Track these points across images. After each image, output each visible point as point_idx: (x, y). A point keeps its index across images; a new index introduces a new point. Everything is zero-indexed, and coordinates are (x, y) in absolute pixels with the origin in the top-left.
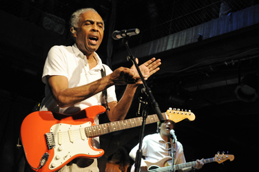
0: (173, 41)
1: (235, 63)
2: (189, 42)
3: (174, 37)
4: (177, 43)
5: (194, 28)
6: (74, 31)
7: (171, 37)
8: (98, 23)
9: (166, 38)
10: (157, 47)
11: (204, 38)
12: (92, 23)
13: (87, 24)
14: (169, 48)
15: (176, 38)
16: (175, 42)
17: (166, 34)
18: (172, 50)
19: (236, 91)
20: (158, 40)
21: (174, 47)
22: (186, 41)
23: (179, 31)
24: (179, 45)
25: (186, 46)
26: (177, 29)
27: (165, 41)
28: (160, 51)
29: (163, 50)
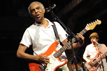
14: (78, 3)
18: (80, 3)
21: (80, 1)
28: (75, 6)
29: (76, 5)
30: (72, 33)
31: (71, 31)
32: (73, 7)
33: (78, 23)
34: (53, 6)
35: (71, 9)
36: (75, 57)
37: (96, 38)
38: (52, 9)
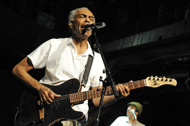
0: (139, 39)
1: (187, 60)
2: (151, 41)
3: (139, 36)
4: (141, 41)
5: (156, 30)
6: (71, 24)
7: (137, 36)
8: (89, 17)
9: (133, 37)
10: (126, 43)
11: (163, 38)
12: (85, 16)
13: (81, 17)
14: (135, 44)
15: (141, 37)
16: (140, 40)
17: (134, 34)
18: (137, 46)
19: (186, 82)
20: (127, 38)
21: (139, 44)
22: (149, 39)
23: (143, 32)
24: (143, 43)
25: (148, 44)
26: (142, 30)
27: (132, 39)
28: (127, 46)
29: (130, 46)
30: (112, 80)
31: (110, 75)
32: (124, 47)
33: (120, 74)
34: (101, 25)
35: (119, 48)
36: (98, 119)
37: (135, 108)
38: (96, 28)
